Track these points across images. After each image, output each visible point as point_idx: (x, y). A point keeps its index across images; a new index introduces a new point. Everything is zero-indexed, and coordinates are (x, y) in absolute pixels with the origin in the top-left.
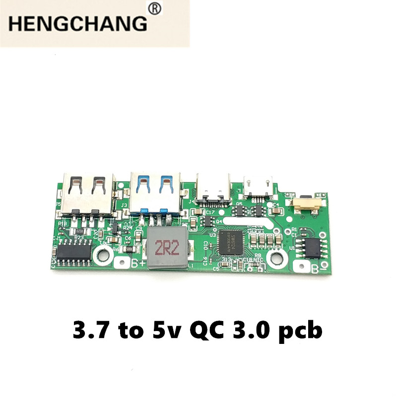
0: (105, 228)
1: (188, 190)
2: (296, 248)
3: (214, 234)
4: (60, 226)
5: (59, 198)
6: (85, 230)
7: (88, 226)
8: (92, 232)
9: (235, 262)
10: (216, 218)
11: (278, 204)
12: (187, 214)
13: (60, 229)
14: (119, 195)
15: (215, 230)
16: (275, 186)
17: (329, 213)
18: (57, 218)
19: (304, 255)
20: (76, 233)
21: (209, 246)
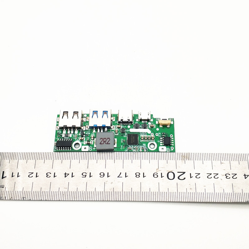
0: (78, 134)
1: (115, 117)
2: (160, 141)
3: (126, 136)
4: (58, 133)
5: (58, 121)
6: (69, 134)
7: (70, 133)
8: (72, 135)
9: (134, 147)
10: (127, 129)
11: (153, 123)
12: (114, 128)
13: (58, 134)
14: (84, 119)
15: (126, 134)
16: (152, 115)
17: (174, 127)
18: (57, 130)
19: (164, 144)
20: (65, 136)
21: (123, 141)
